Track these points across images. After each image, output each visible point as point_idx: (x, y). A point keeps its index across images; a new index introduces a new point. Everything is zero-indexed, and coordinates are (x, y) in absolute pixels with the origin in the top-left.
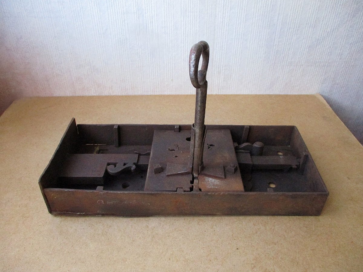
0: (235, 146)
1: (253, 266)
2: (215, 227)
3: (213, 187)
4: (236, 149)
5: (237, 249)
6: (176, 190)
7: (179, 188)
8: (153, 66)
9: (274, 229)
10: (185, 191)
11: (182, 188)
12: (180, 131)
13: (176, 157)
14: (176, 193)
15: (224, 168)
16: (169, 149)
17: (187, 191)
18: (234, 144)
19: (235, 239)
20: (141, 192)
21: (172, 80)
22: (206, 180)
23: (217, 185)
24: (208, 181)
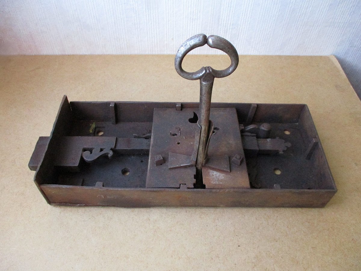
0: (241, 129)
1: (253, 265)
2: (217, 221)
3: (217, 183)
4: (242, 131)
5: (239, 246)
6: (179, 187)
7: (182, 184)
8: (151, 24)
9: (276, 224)
10: (188, 188)
11: (185, 184)
12: (181, 110)
13: (179, 143)
14: (179, 190)
15: (229, 158)
16: (171, 134)
17: (192, 188)
18: (240, 126)
19: (237, 236)
20: (142, 189)
21: (173, 39)
22: (211, 174)
23: (221, 181)
24: (213, 175)
